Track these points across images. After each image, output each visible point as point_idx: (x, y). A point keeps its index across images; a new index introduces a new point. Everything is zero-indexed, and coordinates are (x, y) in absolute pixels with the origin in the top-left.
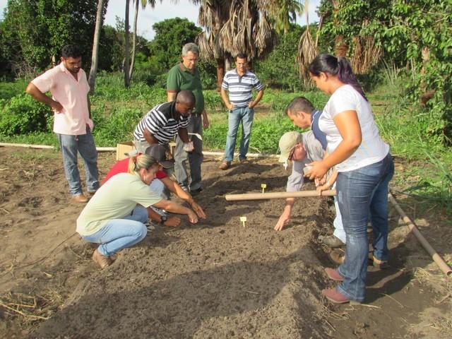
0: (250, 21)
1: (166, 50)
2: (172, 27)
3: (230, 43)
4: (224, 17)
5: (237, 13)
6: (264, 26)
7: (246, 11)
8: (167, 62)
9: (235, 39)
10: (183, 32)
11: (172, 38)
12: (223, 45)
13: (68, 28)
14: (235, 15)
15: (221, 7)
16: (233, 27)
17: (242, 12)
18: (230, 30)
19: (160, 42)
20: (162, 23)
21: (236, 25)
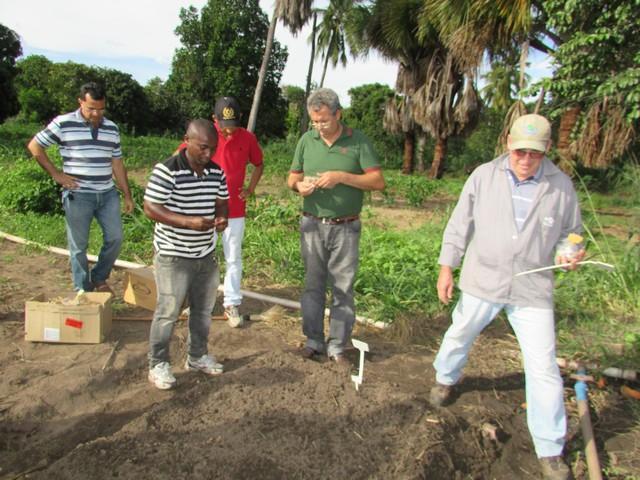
0: (451, 87)
3: (422, 113)
4: (420, 81)
5: (435, 77)
6: (469, 93)
7: (447, 75)
9: (430, 108)
12: (413, 115)
14: (432, 79)
15: (418, 69)
16: (428, 94)
17: (442, 75)
18: (424, 98)
21: (432, 91)
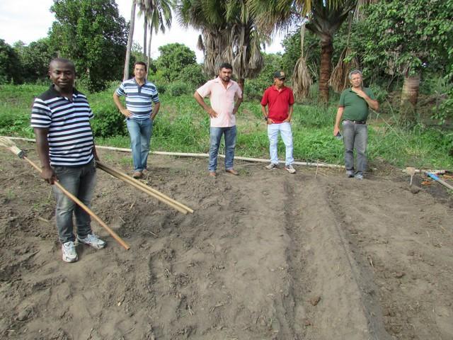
0: (245, 47)
1: (168, 67)
2: (172, 49)
4: (224, 44)
8: (168, 76)
9: (234, 61)
10: (181, 54)
11: (172, 58)
13: (100, 46)
19: (163, 61)
20: (165, 47)
